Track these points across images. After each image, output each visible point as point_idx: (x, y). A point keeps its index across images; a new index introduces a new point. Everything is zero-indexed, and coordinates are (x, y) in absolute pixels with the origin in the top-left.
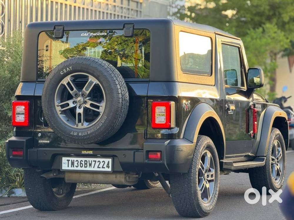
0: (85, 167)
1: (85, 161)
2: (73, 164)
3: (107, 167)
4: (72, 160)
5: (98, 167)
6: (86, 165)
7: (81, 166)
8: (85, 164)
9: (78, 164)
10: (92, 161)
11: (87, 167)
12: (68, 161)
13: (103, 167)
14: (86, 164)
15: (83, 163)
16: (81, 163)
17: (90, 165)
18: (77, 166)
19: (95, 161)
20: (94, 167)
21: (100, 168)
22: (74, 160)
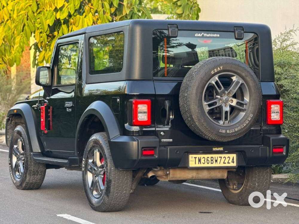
0: (211, 163)
1: (211, 157)
2: (200, 160)
3: (232, 162)
4: (199, 158)
5: (224, 163)
6: (212, 162)
7: (208, 162)
8: (211, 160)
9: (204, 161)
10: (217, 157)
11: (213, 163)
12: (195, 158)
13: (228, 163)
14: (213, 160)
15: (210, 159)
16: (207, 160)
17: (216, 161)
18: (204, 163)
19: (221, 157)
20: (220, 163)
21: (225, 163)
22: (201, 158)
